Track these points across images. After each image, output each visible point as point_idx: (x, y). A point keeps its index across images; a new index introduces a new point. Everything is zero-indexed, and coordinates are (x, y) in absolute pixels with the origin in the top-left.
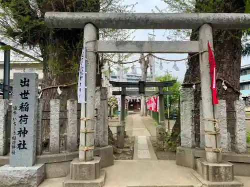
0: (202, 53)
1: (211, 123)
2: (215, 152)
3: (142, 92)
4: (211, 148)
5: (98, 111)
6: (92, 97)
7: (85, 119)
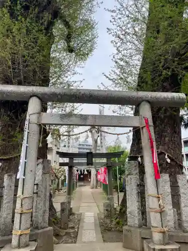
0: (142, 128)
1: (156, 200)
2: (161, 232)
3: (90, 163)
4: (157, 227)
5: (40, 186)
6: (31, 171)
7: (22, 197)
